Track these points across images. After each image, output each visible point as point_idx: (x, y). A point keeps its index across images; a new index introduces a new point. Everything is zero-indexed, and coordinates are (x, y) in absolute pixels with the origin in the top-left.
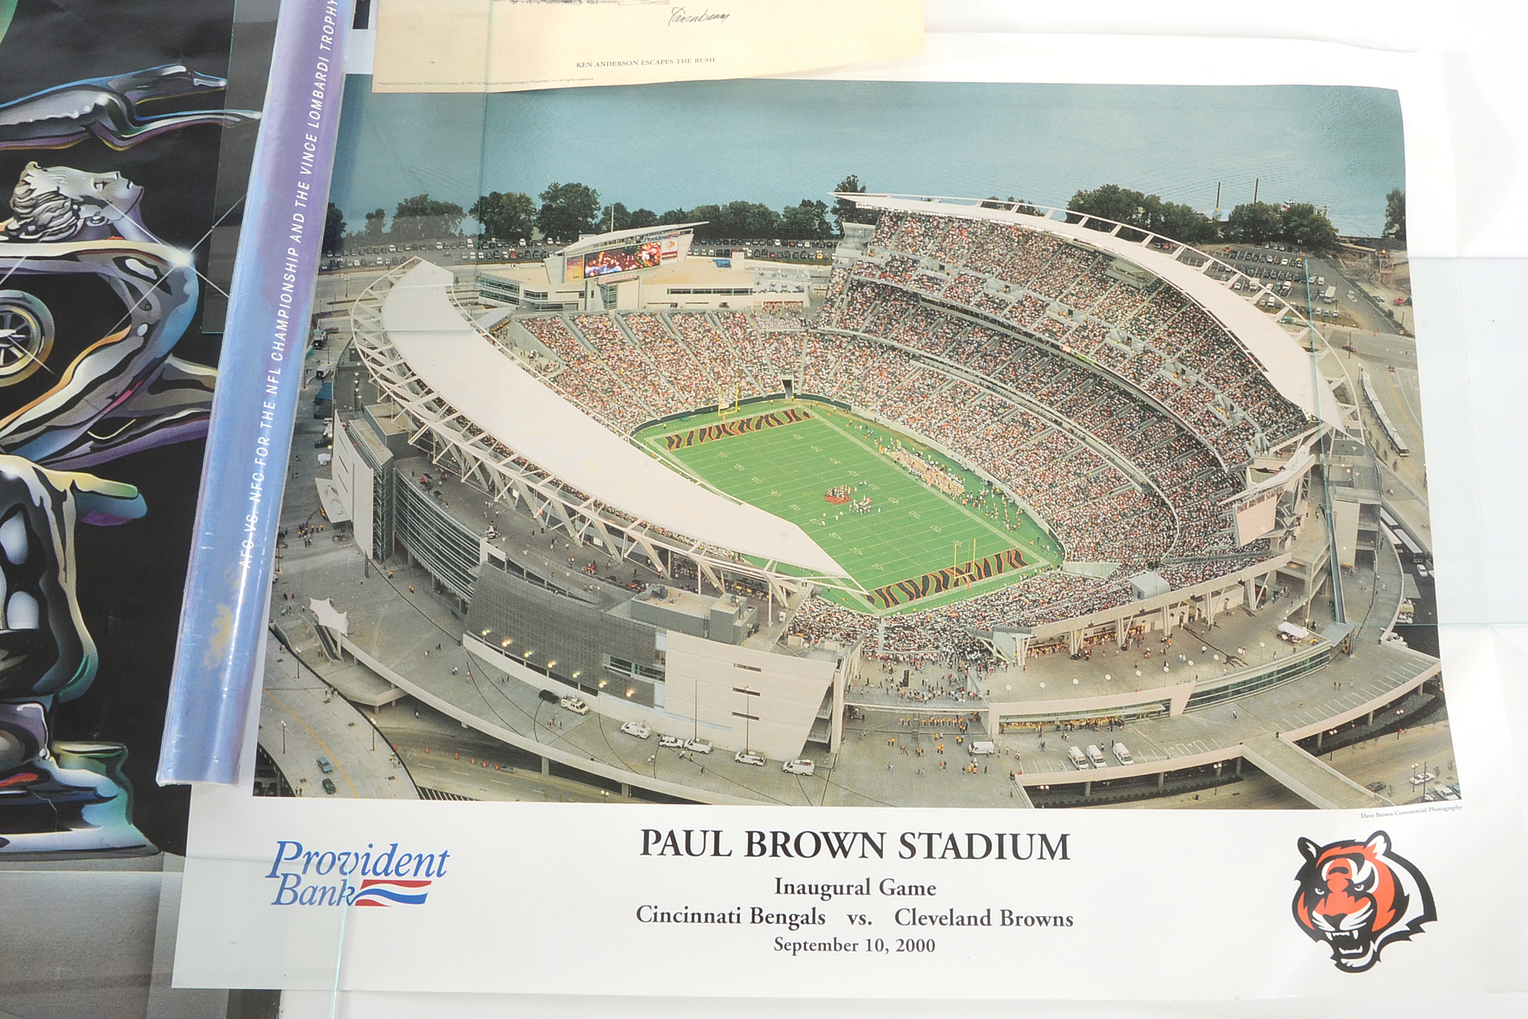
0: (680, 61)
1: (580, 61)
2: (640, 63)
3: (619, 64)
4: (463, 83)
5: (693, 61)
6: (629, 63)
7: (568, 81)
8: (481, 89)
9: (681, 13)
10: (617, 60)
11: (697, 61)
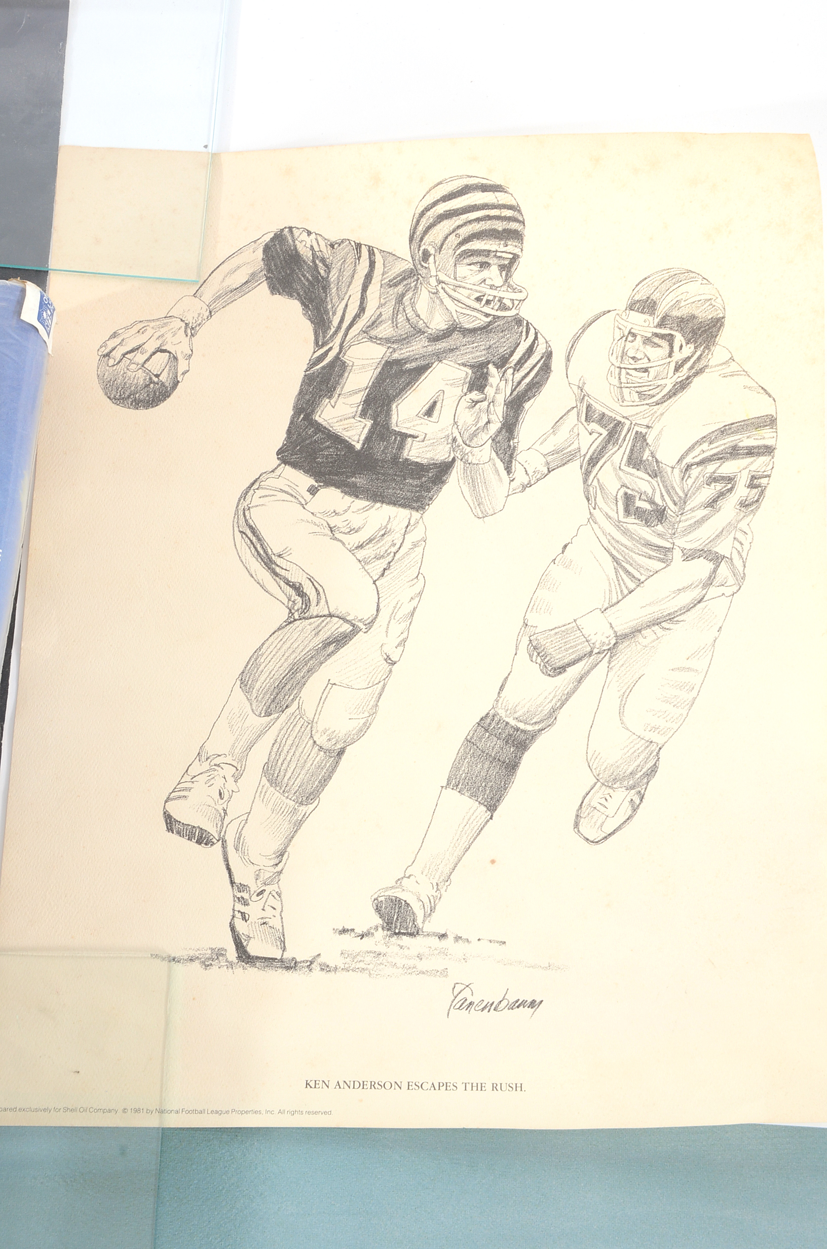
0: (469, 1087)
1: (311, 1077)
2: (405, 1086)
3: (372, 1085)
4: (125, 1111)
5: (489, 1087)
6: (388, 1086)
7: (293, 1113)
8: (152, 1122)
9: (466, 993)
10: (369, 1078)
11: (494, 1087)
